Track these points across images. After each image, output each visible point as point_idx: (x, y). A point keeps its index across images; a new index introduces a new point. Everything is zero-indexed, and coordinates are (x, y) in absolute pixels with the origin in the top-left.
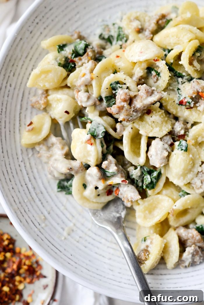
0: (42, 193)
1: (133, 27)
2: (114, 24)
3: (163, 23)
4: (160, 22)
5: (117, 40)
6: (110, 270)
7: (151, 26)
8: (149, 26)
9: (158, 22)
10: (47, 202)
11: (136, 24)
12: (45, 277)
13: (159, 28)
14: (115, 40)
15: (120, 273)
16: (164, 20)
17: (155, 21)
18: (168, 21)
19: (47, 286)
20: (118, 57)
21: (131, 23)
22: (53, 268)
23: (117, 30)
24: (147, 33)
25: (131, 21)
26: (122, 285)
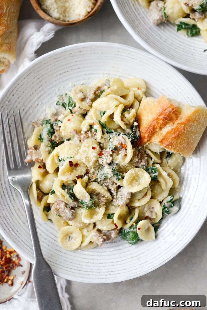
0: (19, 210)
1: (78, 98)
2: (66, 94)
3: (98, 93)
4: (97, 92)
5: (69, 106)
6: (65, 260)
7: (91, 96)
8: (89, 96)
9: (95, 93)
10: (23, 216)
11: (80, 95)
12: (21, 266)
13: (97, 96)
14: (68, 106)
15: (71, 263)
16: (99, 91)
17: (93, 92)
18: (102, 92)
19: (24, 272)
20: (69, 120)
21: (77, 95)
22: (27, 261)
23: (68, 99)
24: (88, 101)
25: (77, 93)
26: (72, 270)
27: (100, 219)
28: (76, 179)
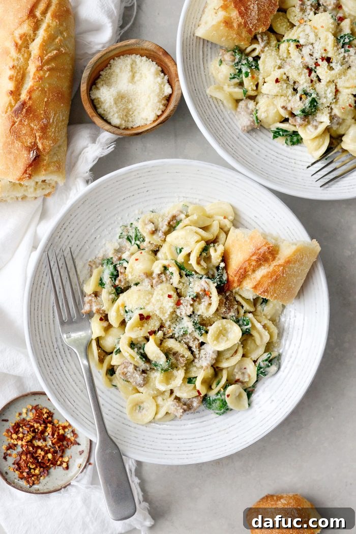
0: (75, 374)
1: (148, 231)
2: (132, 224)
3: (174, 223)
4: (171, 223)
5: (136, 241)
6: (135, 437)
7: (164, 227)
8: (162, 228)
9: (169, 223)
10: (80, 381)
11: (151, 227)
12: (79, 444)
13: (171, 228)
14: (134, 239)
15: (143, 439)
16: (175, 221)
17: (166, 223)
18: (178, 223)
19: (83, 451)
20: (137, 260)
21: (146, 226)
22: (86, 437)
23: (134, 231)
24: (160, 234)
25: (146, 224)
26: (145, 449)
27: (179, 385)
28: (148, 335)
